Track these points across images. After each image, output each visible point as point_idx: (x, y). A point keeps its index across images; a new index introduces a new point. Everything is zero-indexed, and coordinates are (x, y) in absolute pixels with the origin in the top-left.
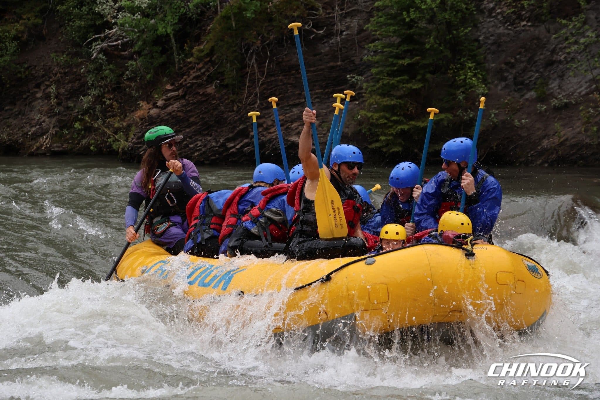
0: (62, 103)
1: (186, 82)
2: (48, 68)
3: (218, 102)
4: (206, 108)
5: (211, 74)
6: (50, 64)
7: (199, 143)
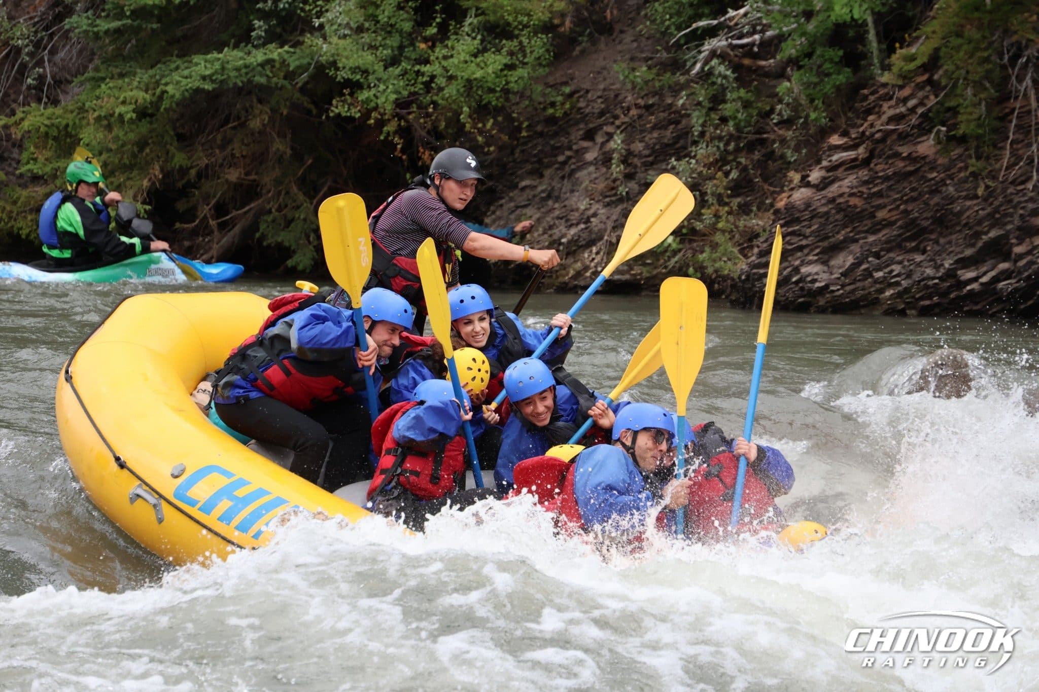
0: (636, 173)
1: (873, 130)
2: (612, 95)
3: (942, 175)
4: (913, 190)
5: (929, 110)
6: (617, 86)
7: (897, 269)
